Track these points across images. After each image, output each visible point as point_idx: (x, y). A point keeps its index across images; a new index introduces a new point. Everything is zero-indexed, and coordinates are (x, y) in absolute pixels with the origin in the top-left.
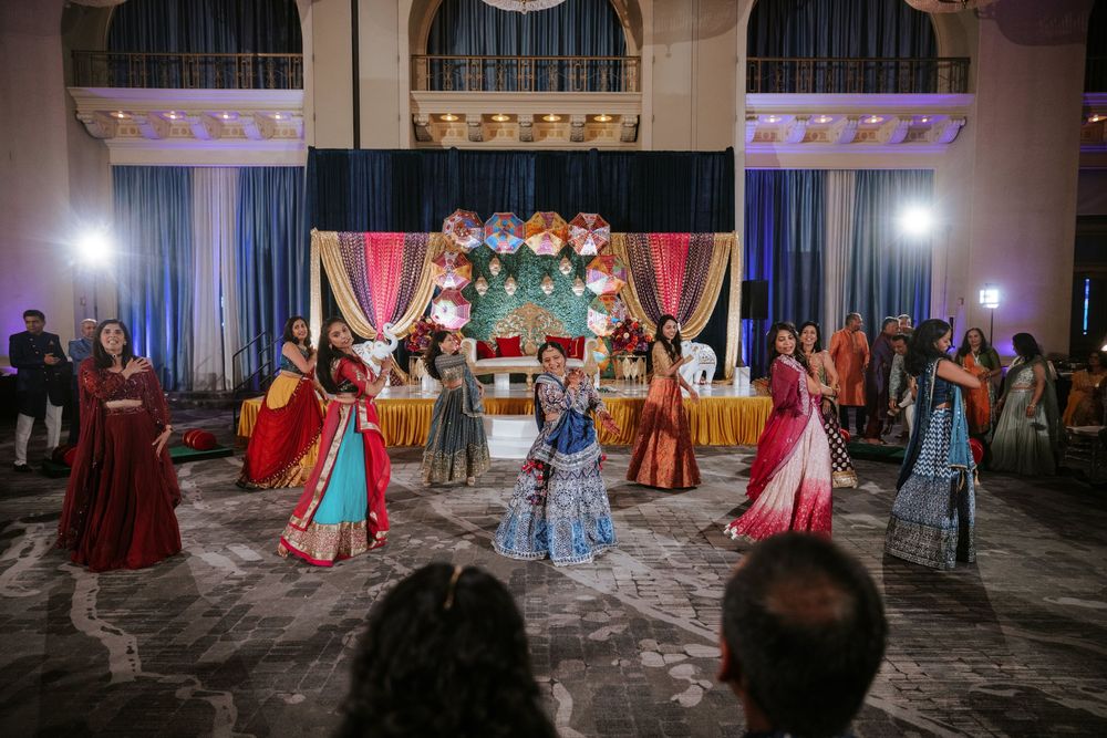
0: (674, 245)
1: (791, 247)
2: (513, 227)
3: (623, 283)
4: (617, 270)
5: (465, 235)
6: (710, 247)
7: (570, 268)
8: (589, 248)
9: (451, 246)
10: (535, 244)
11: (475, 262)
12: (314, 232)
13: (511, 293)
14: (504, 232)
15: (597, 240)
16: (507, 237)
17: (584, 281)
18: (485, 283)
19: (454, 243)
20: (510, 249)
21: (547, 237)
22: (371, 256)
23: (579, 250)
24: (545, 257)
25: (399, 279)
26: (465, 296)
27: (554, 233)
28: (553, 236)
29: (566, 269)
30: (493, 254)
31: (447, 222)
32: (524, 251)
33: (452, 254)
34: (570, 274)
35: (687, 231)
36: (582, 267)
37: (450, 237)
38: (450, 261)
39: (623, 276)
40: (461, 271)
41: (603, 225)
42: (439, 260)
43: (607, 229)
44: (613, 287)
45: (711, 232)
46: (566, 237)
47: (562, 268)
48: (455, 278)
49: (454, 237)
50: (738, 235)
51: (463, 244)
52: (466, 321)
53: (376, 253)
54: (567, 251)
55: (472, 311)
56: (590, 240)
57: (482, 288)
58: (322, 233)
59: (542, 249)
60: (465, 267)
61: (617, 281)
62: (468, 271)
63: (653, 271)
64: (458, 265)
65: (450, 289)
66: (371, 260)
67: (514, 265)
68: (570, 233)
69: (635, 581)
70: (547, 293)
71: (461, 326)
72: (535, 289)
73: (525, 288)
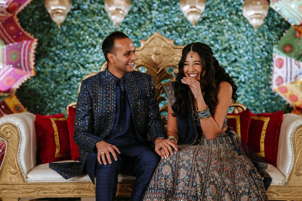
52: (25, 76)
55: (40, 55)
70: (191, 18)
71: (16, 86)
72: (166, 11)
73: (145, 10)
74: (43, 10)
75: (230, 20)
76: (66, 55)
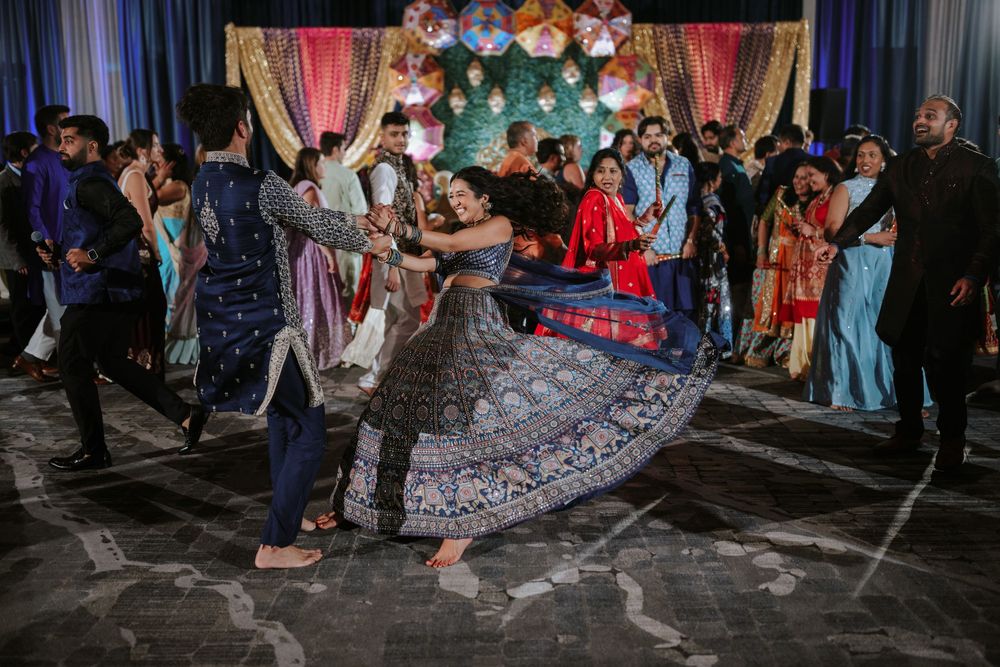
0: (719, 40)
1: (877, 42)
2: (498, 16)
3: (649, 94)
4: (641, 77)
5: (434, 30)
6: (768, 41)
7: (578, 74)
8: (603, 47)
9: (416, 46)
10: (530, 41)
11: (448, 67)
12: (229, 28)
13: (496, 110)
14: (487, 25)
15: (614, 34)
16: (490, 30)
17: (596, 92)
18: (462, 96)
19: (419, 40)
20: (495, 49)
21: (546, 31)
22: (307, 61)
23: (590, 48)
24: (544, 60)
25: (345, 93)
26: (436, 114)
27: (556, 25)
28: (554, 30)
29: (571, 77)
30: (473, 57)
31: (410, 12)
32: (515, 51)
33: (416, 56)
34: (577, 83)
35: (736, 21)
36: (593, 72)
37: (413, 33)
38: (414, 67)
39: (650, 85)
40: (429, 80)
41: (622, 14)
42: (400, 65)
43: (626, 20)
44: (636, 100)
45: (769, 20)
46: (571, 31)
47: (566, 75)
48: (423, 91)
49: (420, 32)
50: (808, 26)
51: (431, 43)
52: (437, 149)
53: (313, 55)
54: (574, 51)
55: (446, 135)
56: (606, 35)
57: (457, 103)
58: (241, 30)
59: (539, 48)
60: (435, 75)
61: (642, 91)
62: (439, 80)
63: (689, 77)
64: (425, 71)
65: (414, 105)
66: (308, 67)
67: (502, 70)
68: (577, 25)
69: (696, 467)
70: (546, 109)
71: (431, 156)
72: (530, 104)
73: (516, 103)
74: (447, 105)
75: (573, 109)
76: (463, 135)
